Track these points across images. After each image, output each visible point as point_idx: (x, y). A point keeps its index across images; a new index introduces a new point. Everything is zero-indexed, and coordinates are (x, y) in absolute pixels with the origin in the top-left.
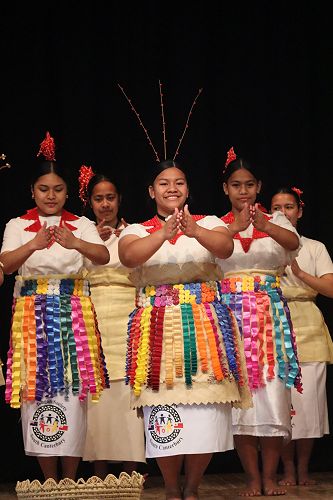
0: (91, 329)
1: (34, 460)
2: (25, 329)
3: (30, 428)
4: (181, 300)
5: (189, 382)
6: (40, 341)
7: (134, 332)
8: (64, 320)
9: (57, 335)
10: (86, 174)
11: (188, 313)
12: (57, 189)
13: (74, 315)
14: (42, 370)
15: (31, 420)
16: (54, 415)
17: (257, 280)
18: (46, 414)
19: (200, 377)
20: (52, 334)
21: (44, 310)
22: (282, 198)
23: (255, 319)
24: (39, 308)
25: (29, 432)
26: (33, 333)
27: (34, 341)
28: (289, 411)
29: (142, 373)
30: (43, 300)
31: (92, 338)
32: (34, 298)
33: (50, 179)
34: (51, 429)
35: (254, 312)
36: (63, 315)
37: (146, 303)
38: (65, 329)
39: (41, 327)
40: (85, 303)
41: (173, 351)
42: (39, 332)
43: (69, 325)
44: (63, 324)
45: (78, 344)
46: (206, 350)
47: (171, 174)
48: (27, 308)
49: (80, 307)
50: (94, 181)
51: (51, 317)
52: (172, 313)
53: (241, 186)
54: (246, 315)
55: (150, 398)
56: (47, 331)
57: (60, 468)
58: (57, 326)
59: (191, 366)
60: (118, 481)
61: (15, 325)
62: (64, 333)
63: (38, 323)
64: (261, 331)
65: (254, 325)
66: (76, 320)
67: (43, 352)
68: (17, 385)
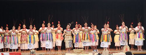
7: (83, 36)
10: (79, 25)
11: (87, 35)
22: (95, 26)
28: (96, 44)
29: (83, 39)
37: (84, 33)
41: (86, 37)
46: (89, 38)
47: (86, 23)
49: (79, 35)
52: (86, 34)
55: (84, 41)
57: (77, 48)
59: (88, 39)
67: (76, 39)
68: (74, 42)
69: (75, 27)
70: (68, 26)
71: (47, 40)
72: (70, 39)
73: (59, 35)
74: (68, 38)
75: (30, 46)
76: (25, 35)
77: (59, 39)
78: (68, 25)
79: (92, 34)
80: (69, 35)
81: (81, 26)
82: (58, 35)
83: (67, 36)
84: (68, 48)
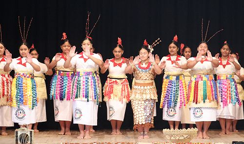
4: (203, 80)
5: (204, 102)
7: (190, 87)
10: (182, 46)
11: (205, 83)
16: (173, 110)
17: (227, 76)
18: (170, 109)
19: (207, 101)
23: (226, 87)
29: (192, 98)
35: (226, 85)
37: (193, 80)
40: (183, 81)
46: (209, 94)
50: (185, 48)
52: (201, 83)
53: (225, 49)
54: (223, 86)
59: (205, 98)
60: (191, 130)
62: (177, 91)
64: (228, 90)
65: (226, 88)
69: (167, 54)
70: (143, 53)
71: (77, 97)
72: (148, 97)
73: (115, 86)
74: (142, 93)
75: (21, 116)
76: (5, 79)
79: (223, 78)
81: (188, 49)
82: (112, 87)
83: (139, 87)
84: (141, 124)
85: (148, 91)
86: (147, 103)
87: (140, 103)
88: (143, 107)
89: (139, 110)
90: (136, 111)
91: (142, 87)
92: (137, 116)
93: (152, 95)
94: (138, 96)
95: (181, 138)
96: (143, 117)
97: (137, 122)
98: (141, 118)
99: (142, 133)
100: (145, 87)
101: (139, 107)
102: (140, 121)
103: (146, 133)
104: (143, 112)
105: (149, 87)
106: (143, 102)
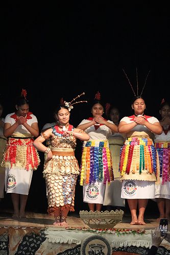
0: (109, 160)
1: (87, 204)
2: (87, 158)
3: (86, 193)
4: (140, 144)
5: (140, 172)
6: (91, 163)
7: (123, 153)
8: (100, 156)
9: (97, 161)
11: (142, 148)
12: (100, 109)
13: (103, 154)
14: (92, 173)
15: (86, 190)
16: (94, 189)
18: (92, 188)
20: (95, 161)
21: (93, 152)
24: (92, 151)
25: (85, 194)
26: (89, 160)
27: (89, 163)
30: (93, 148)
31: (109, 163)
32: (90, 147)
33: (98, 106)
34: (93, 194)
36: (99, 154)
37: (128, 144)
38: (100, 159)
39: (92, 158)
40: (108, 150)
41: (136, 161)
42: (91, 160)
43: (101, 158)
44: (100, 157)
45: (104, 165)
48: (87, 151)
49: (106, 152)
51: (95, 155)
52: (137, 148)
54: (164, 156)
55: (126, 177)
56: (94, 159)
58: (97, 158)
59: (143, 166)
60: (115, 213)
61: (83, 157)
62: (100, 160)
63: (91, 156)
66: (104, 156)
67: (93, 167)
68: (82, 178)
70: (64, 114)
72: (68, 171)
73: (19, 147)
74: (60, 166)
77: (18, 164)
78: (63, 111)
80: (63, 154)
82: (14, 148)
83: (57, 157)
84: (58, 206)
85: (67, 163)
86: (66, 178)
87: (57, 178)
88: (61, 184)
89: (56, 188)
90: (52, 189)
91: (61, 157)
92: (54, 196)
93: (73, 168)
94: (55, 169)
95: (102, 223)
96: (62, 198)
97: (53, 203)
98: (58, 199)
99: (58, 218)
100: (65, 158)
101: (56, 184)
102: (57, 202)
103: (63, 218)
104: (61, 190)
105: (69, 158)
106: (61, 177)
